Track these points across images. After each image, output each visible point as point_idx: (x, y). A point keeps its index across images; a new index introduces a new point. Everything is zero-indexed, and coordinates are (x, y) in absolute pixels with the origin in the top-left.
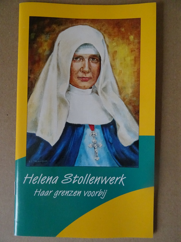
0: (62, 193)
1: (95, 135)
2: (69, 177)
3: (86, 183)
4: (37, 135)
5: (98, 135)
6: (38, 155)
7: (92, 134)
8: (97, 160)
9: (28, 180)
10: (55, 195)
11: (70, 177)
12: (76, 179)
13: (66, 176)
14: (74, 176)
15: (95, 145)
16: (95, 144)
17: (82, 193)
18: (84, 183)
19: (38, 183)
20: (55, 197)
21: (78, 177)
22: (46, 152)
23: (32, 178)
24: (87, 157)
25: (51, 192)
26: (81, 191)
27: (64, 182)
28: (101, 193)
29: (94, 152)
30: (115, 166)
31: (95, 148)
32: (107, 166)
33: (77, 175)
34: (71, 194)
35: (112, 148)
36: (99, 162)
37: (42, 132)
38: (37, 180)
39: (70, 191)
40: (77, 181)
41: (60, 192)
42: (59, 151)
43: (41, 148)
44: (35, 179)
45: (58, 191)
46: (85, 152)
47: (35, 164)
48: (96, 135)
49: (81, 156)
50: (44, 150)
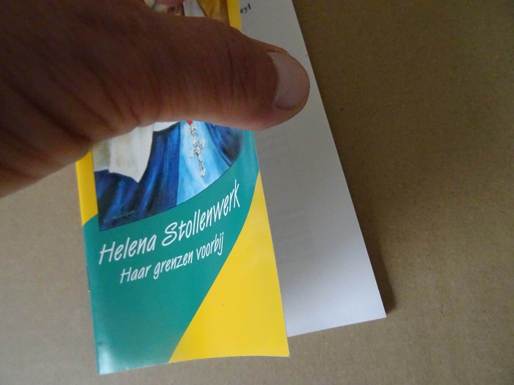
0: (167, 266)
1: (194, 129)
2: (173, 229)
3: (197, 232)
4: (111, 171)
5: (198, 127)
6: (118, 203)
7: (191, 130)
8: (204, 175)
9: (107, 255)
10: (155, 273)
11: (174, 230)
12: (184, 229)
13: (168, 231)
14: (179, 225)
15: (198, 148)
16: (197, 146)
17: (195, 255)
18: (193, 234)
19: (124, 257)
20: (156, 276)
21: (185, 224)
22: (130, 195)
23: (112, 250)
24: (191, 178)
25: (148, 268)
26: (192, 252)
27: (166, 242)
28: (217, 243)
29: (198, 162)
30: (225, 171)
31: (199, 153)
32: (217, 179)
33: (182, 222)
34: (180, 264)
35: (217, 136)
36: (206, 178)
37: (118, 163)
38: (123, 252)
39: (178, 257)
40: (185, 233)
41: (163, 264)
42: (150, 187)
43: (120, 191)
44: (118, 251)
45: (159, 263)
46: (187, 171)
47: (115, 223)
48: (196, 128)
49: (183, 180)
50: (126, 192)
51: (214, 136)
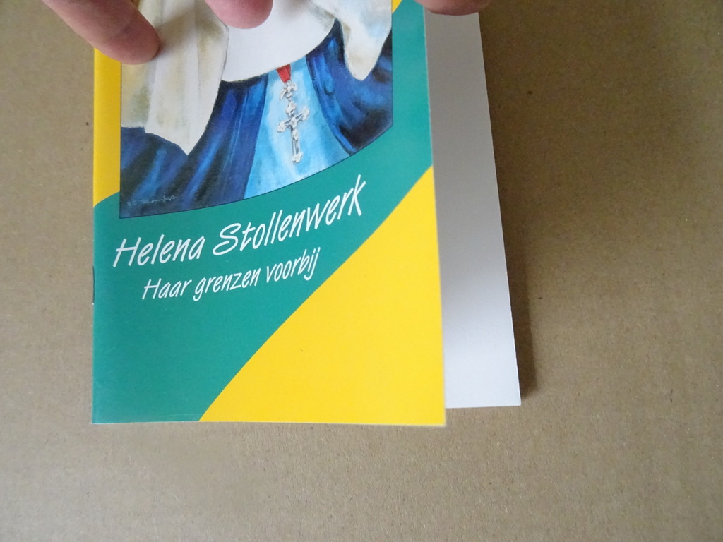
0: (215, 285)
1: (292, 90)
2: (232, 233)
3: (272, 242)
4: (148, 131)
5: (299, 87)
6: (153, 181)
7: (285, 91)
8: (297, 161)
9: (126, 255)
10: (197, 293)
11: (234, 235)
12: (251, 234)
13: (224, 234)
14: (244, 228)
15: (294, 119)
16: (293, 116)
17: (263, 275)
18: (266, 244)
19: (153, 262)
20: (196, 298)
21: (254, 228)
22: (173, 173)
23: (135, 248)
24: (275, 163)
25: (186, 284)
26: (260, 270)
27: (218, 250)
28: (306, 262)
29: (290, 139)
30: (339, 160)
31: (294, 126)
32: (321, 170)
33: (250, 224)
34: (235, 285)
35: (332, 107)
36: (300, 166)
37: (161, 123)
38: (151, 254)
39: (235, 275)
40: (251, 241)
41: (210, 281)
42: (205, 164)
43: (157, 164)
44: (145, 251)
45: (204, 279)
46: (270, 150)
47: (144, 210)
48: (295, 89)
49: (260, 163)
50: (166, 167)
51: (326, 105)
